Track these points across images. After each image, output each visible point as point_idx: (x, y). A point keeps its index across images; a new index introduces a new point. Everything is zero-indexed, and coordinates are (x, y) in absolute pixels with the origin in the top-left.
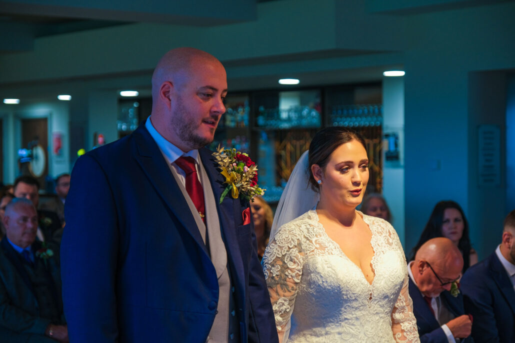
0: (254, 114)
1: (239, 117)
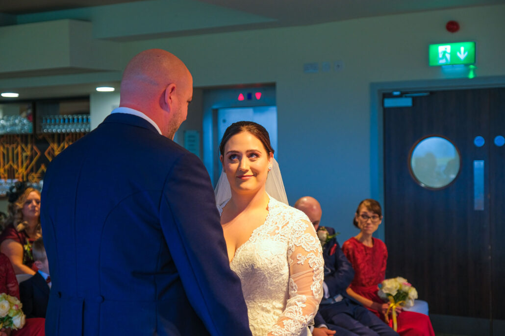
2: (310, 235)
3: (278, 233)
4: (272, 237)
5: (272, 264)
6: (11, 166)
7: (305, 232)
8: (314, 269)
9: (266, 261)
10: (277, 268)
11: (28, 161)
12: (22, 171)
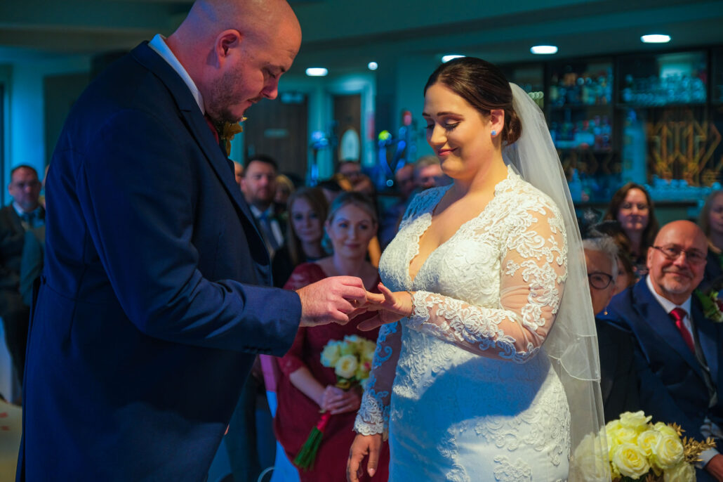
0: (619, 86)
1: (599, 91)
2: (536, 233)
3: (488, 231)
4: (477, 236)
5: (465, 276)
6: (678, 159)
7: (529, 229)
8: (531, 285)
9: (456, 273)
10: (474, 283)
11: (703, 149)
12: (693, 166)
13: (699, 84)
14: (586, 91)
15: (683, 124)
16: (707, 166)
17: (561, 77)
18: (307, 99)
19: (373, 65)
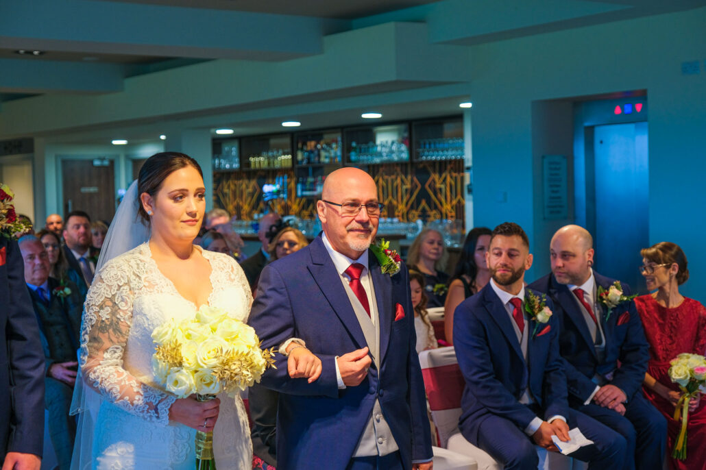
0: (346, 150)
1: (332, 153)
6: (390, 202)
11: (408, 196)
12: (402, 208)
13: (404, 148)
14: (323, 154)
15: (393, 177)
16: (412, 208)
17: (304, 144)
18: (112, 162)
19: (163, 137)
